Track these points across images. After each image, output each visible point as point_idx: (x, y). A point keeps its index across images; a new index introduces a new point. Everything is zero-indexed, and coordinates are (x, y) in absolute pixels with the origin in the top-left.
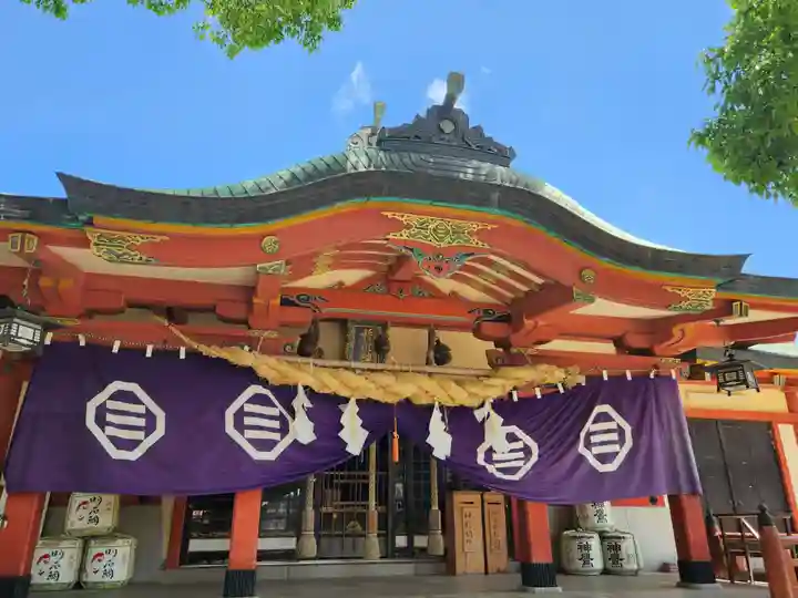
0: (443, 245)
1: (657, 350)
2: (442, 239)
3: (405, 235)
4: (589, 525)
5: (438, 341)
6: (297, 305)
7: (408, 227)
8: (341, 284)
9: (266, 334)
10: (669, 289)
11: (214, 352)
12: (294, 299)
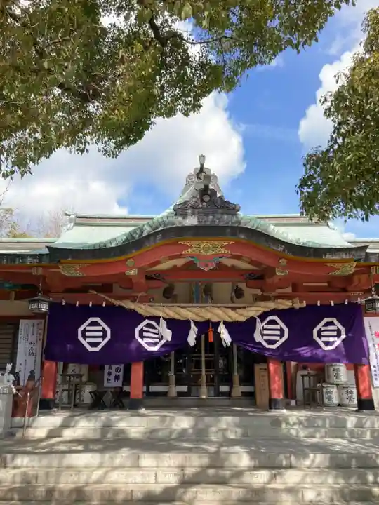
0: (208, 254)
1: (349, 289)
2: (207, 252)
3: (190, 251)
4: (331, 381)
5: (237, 286)
6: (155, 279)
7: (191, 247)
8: (175, 266)
9: (140, 294)
10: (328, 265)
11: (117, 303)
12: (153, 276)
